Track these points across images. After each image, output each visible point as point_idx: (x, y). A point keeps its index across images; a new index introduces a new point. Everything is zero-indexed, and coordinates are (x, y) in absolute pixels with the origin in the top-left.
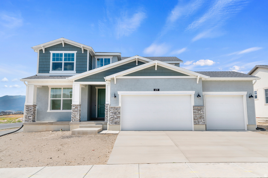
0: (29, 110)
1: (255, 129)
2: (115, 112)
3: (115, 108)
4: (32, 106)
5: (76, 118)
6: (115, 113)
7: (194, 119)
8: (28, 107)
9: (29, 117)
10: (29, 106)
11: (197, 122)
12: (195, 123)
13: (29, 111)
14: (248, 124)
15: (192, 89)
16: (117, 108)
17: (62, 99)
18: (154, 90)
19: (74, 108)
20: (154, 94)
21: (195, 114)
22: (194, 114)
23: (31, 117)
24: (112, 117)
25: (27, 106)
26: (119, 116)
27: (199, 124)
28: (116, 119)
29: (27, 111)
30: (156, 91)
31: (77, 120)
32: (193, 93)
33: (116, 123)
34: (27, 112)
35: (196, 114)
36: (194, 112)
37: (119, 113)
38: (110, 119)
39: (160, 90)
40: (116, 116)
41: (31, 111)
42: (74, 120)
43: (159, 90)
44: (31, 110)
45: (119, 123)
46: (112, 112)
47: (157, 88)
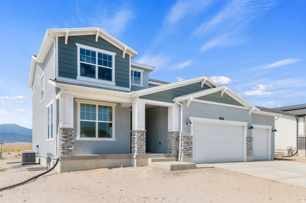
0: (67, 137)
1: (274, 159)
2: (188, 141)
3: (187, 136)
4: (72, 130)
5: (141, 150)
7: (247, 150)
8: (65, 132)
9: (68, 147)
10: (68, 130)
13: (69, 137)
15: (246, 121)
16: (190, 137)
17: (97, 121)
18: (220, 119)
22: (246, 146)
23: (71, 147)
24: (185, 148)
25: (63, 129)
26: (191, 146)
27: (249, 155)
28: (188, 150)
29: (64, 137)
30: (221, 119)
31: (142, 151)
32: (246, 124)
33: (188, 155)
34: (65, 139)
36: (247, 144)
37: (192, 143)
38: (183, 150)
39: (224, 118)
40: (189, 147)
41: (70, 137)
42: (139, 152)
44: (71, 135)
45: (191, 155)
46: (185, 141)
47: (222, 117)
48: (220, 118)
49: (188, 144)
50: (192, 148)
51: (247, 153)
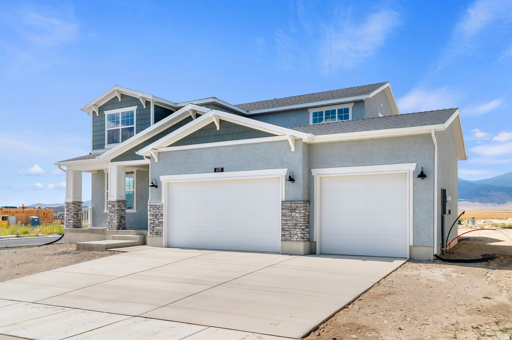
1: (432, 258)
2: (157, 213)
3: (155, 205)
6: (156, 216)
7: (283, 229)
10: (69, 204)
11: (287, 236)
12: (284, 239)
14: (412, 245)
15: (281, 166)
16: (159, 207)
18: (215, 171)
19: (111, 206)
20: (213, 179)
21: (284, 218)
22: (282, 220)
24: (152, 223)
26: (161, 220)
27: (290, 240)
28: (157, 225)
30: (218, 172)
31: (114, 226)
32: (283, 172)
33: (157, 233)
35: (287, 218)
36: (283, 215)
37: (162, 216)
39: (224, 169)
40: (157, 222)
43: (222, 170)
44: (71, 209)
45: (161, 233)
46: (152, 213)
47: (219, 166)
48: (215, 169)
49: (156, 218)
50: (162, 222)
51: (283, 235)
